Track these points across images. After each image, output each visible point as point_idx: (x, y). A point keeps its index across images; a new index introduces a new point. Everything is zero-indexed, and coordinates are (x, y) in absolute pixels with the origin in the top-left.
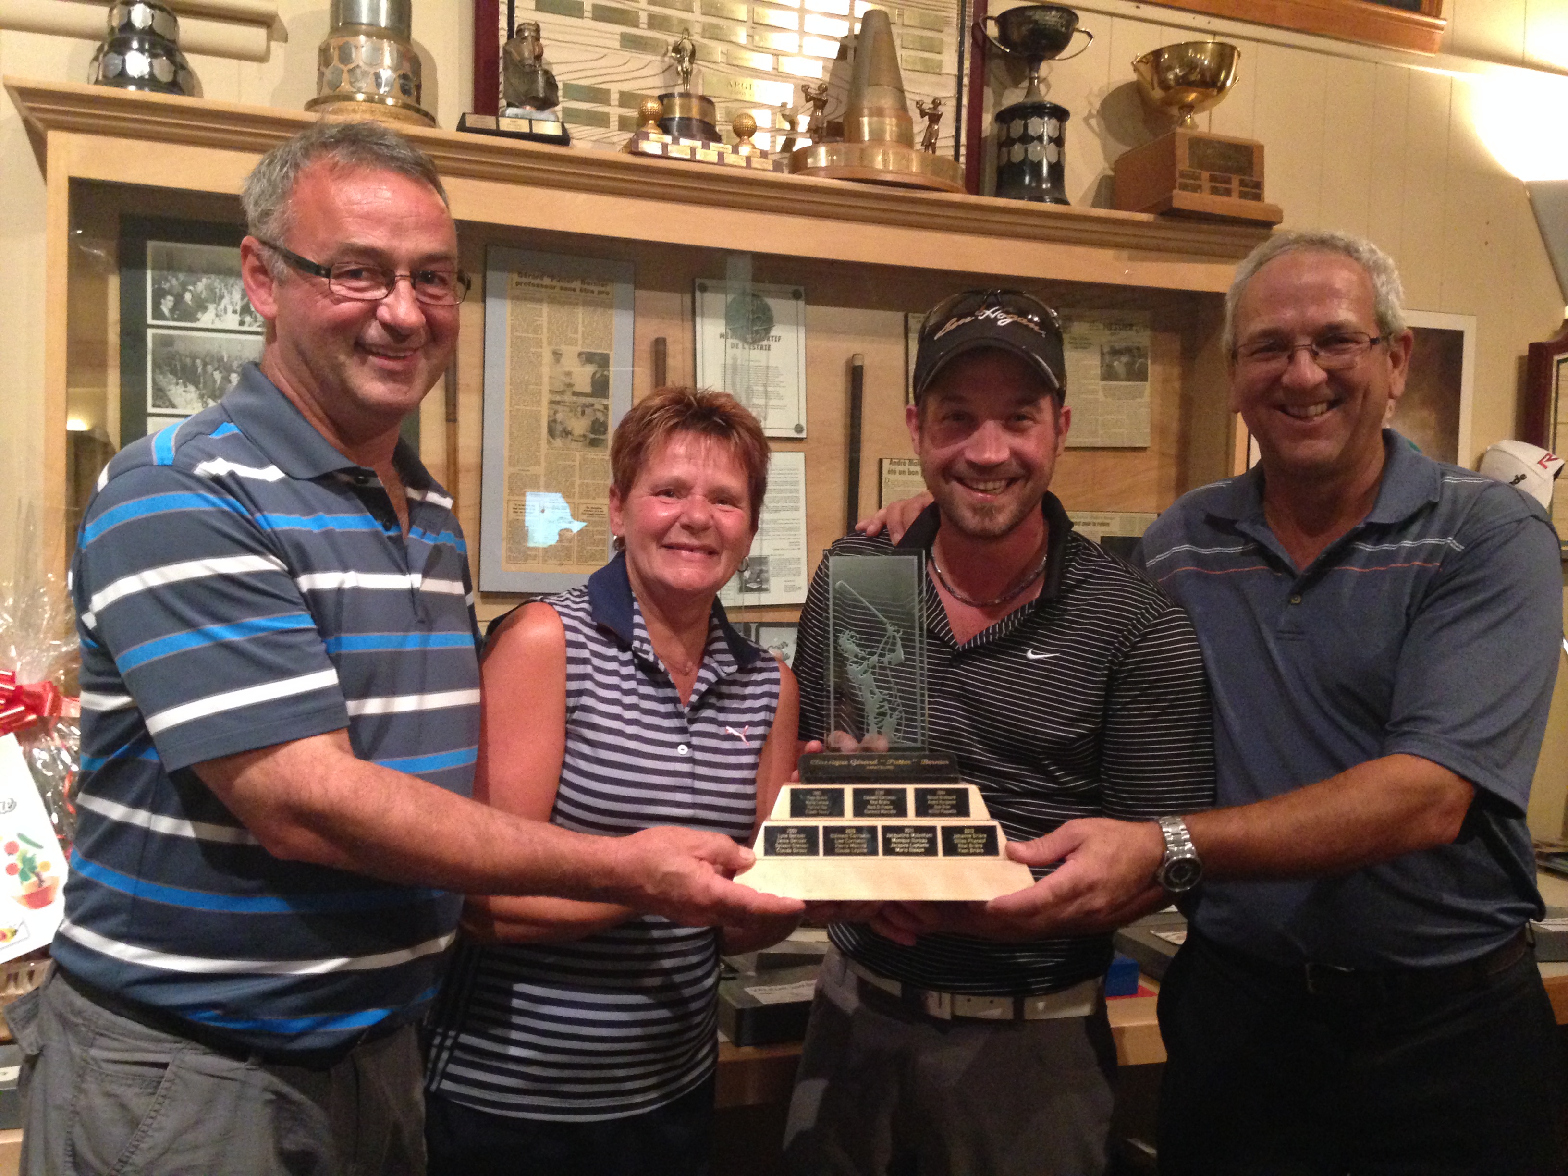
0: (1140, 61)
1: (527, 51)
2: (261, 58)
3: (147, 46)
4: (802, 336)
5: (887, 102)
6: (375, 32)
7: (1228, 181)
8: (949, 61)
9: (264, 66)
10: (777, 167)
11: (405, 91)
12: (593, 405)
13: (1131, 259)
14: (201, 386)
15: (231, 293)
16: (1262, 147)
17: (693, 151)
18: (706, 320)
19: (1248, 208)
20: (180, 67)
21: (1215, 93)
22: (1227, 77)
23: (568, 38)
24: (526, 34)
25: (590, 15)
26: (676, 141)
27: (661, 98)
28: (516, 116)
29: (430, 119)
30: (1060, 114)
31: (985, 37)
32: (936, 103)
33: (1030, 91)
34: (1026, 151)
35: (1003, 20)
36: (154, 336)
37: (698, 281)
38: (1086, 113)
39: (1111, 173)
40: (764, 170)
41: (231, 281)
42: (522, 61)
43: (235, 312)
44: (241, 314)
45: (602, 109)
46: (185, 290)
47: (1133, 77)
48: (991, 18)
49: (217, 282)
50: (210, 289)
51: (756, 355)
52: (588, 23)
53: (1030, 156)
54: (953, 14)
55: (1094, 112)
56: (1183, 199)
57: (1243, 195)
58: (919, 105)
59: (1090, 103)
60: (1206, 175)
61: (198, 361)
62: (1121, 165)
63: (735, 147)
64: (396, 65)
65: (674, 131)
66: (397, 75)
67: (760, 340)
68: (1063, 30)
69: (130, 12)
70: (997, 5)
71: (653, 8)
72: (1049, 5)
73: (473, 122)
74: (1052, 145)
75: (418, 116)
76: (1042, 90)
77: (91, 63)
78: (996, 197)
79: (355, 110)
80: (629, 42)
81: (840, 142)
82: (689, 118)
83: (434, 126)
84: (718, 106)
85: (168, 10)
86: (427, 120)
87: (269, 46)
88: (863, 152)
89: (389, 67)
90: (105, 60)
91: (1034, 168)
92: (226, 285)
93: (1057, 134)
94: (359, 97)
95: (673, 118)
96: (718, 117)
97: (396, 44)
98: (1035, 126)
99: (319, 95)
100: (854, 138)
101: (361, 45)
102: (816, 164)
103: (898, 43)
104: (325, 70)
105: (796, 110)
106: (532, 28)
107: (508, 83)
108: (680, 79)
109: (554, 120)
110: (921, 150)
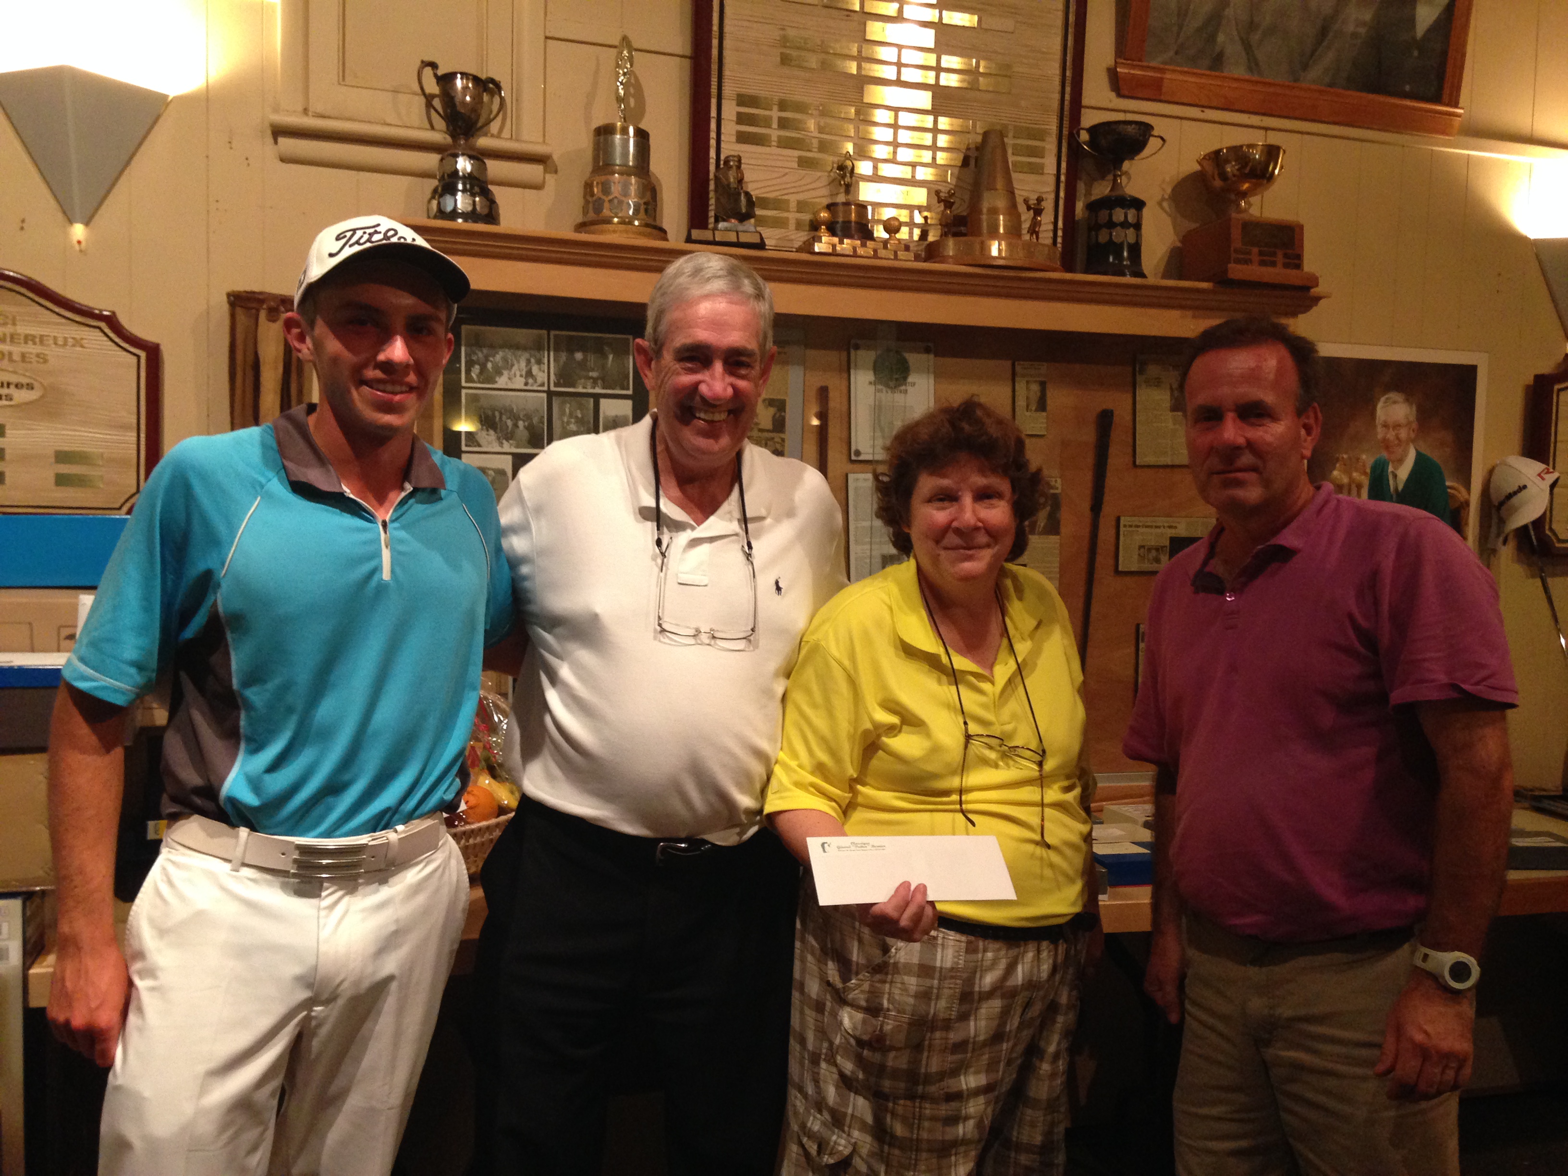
0: (1203, 158)
1: (732, 177)
2: (538, 187)
3: (468, 186)
4: (932, 381)
5: (1001, 203)
6: (626, 172)
7: (1274, 254)
8: (1049, 163)
9: (541, 192)
10: (917, 258)
11: (646, 211)
12: (773, 438)
13: (1194, 317)
14: (498, 430)
15: (518, 362)
16: (1301, 227)
17: (855, 249)
18: (858, 371)
19: (1290, 276)
20: (491, 202)
21: (1265, 181)
22: (1274, 168)
23: (760, 162)
24: (732, 163)
25: (775, 144)
26: (841, 242)
27: (830, 207)
28: (727, 230)
29: (662, 233)
30: (1138, 204)
31: (1079, 145)
32: (1040, 200)
33: (1115, 185)
34: (1111, 234)
35: (1093, 130)
36: (466, 394)
37: (853, 341)
38: (1160, 197)
39: (1179, 244)
40: (907, 261)
41: (519, 353)
42: (729, 185)
43: (521, 376)
44: (526, 377)
45: (785, 215)
46: (487, 360)
47: (1197, 168)
48: (1083, 129)
49: (509, 354)
50: (505, 360)
51: (898, 397)
52: (775, 150)
53: (1114, 239)
54: (1054, 127)
55: (1166, 197)
56: (1237, 271)
57: (1286, 266)
58: (1026, 201)
59: (1164, 190)
60: (1255, 250)
61: (497, 414)
62: (1187, 238)
63: (885, 243)
64: (641, 193)
65: (839, 233)
66: (642, 202)
67: (900, 385)
68: (1141, 138)
69: (456, 162)
70: (1089, 119)
71: (823, 136)
72: (1130, 117)
73: (696, 234)
74: (1132, 229)
75: (655, 232)
76: (1123, 185)
77: (429, 201)
78: (1086, 271)
79: (614, 232)
80: (804, 163)
81: (964, 235)
82: (850, 222)
83: (666, 240)
84: (870, 208)
85: (478, 156)
86: (663, 235)
87: (544, 178)
88: (982, 243)
89: (636, 196)
90: (441, 200)
91: (1117, 249)
92: (516, 357)
93: (1135, 221)
94: (616, 220)
95: (837, 222)
96: (870, 217)
97: (639, 177)
98: (1119, 215)
99: (586, 220)
100: (976, 231)
101: (616, 181)
102: (946, 254)
103: (1010, 151)
104: (590, 199)
105: (928, 208)
106: (736, 159)
107: (717, 200)
108: (842, 190)
109: (752, 229)
110: (1027, 237)
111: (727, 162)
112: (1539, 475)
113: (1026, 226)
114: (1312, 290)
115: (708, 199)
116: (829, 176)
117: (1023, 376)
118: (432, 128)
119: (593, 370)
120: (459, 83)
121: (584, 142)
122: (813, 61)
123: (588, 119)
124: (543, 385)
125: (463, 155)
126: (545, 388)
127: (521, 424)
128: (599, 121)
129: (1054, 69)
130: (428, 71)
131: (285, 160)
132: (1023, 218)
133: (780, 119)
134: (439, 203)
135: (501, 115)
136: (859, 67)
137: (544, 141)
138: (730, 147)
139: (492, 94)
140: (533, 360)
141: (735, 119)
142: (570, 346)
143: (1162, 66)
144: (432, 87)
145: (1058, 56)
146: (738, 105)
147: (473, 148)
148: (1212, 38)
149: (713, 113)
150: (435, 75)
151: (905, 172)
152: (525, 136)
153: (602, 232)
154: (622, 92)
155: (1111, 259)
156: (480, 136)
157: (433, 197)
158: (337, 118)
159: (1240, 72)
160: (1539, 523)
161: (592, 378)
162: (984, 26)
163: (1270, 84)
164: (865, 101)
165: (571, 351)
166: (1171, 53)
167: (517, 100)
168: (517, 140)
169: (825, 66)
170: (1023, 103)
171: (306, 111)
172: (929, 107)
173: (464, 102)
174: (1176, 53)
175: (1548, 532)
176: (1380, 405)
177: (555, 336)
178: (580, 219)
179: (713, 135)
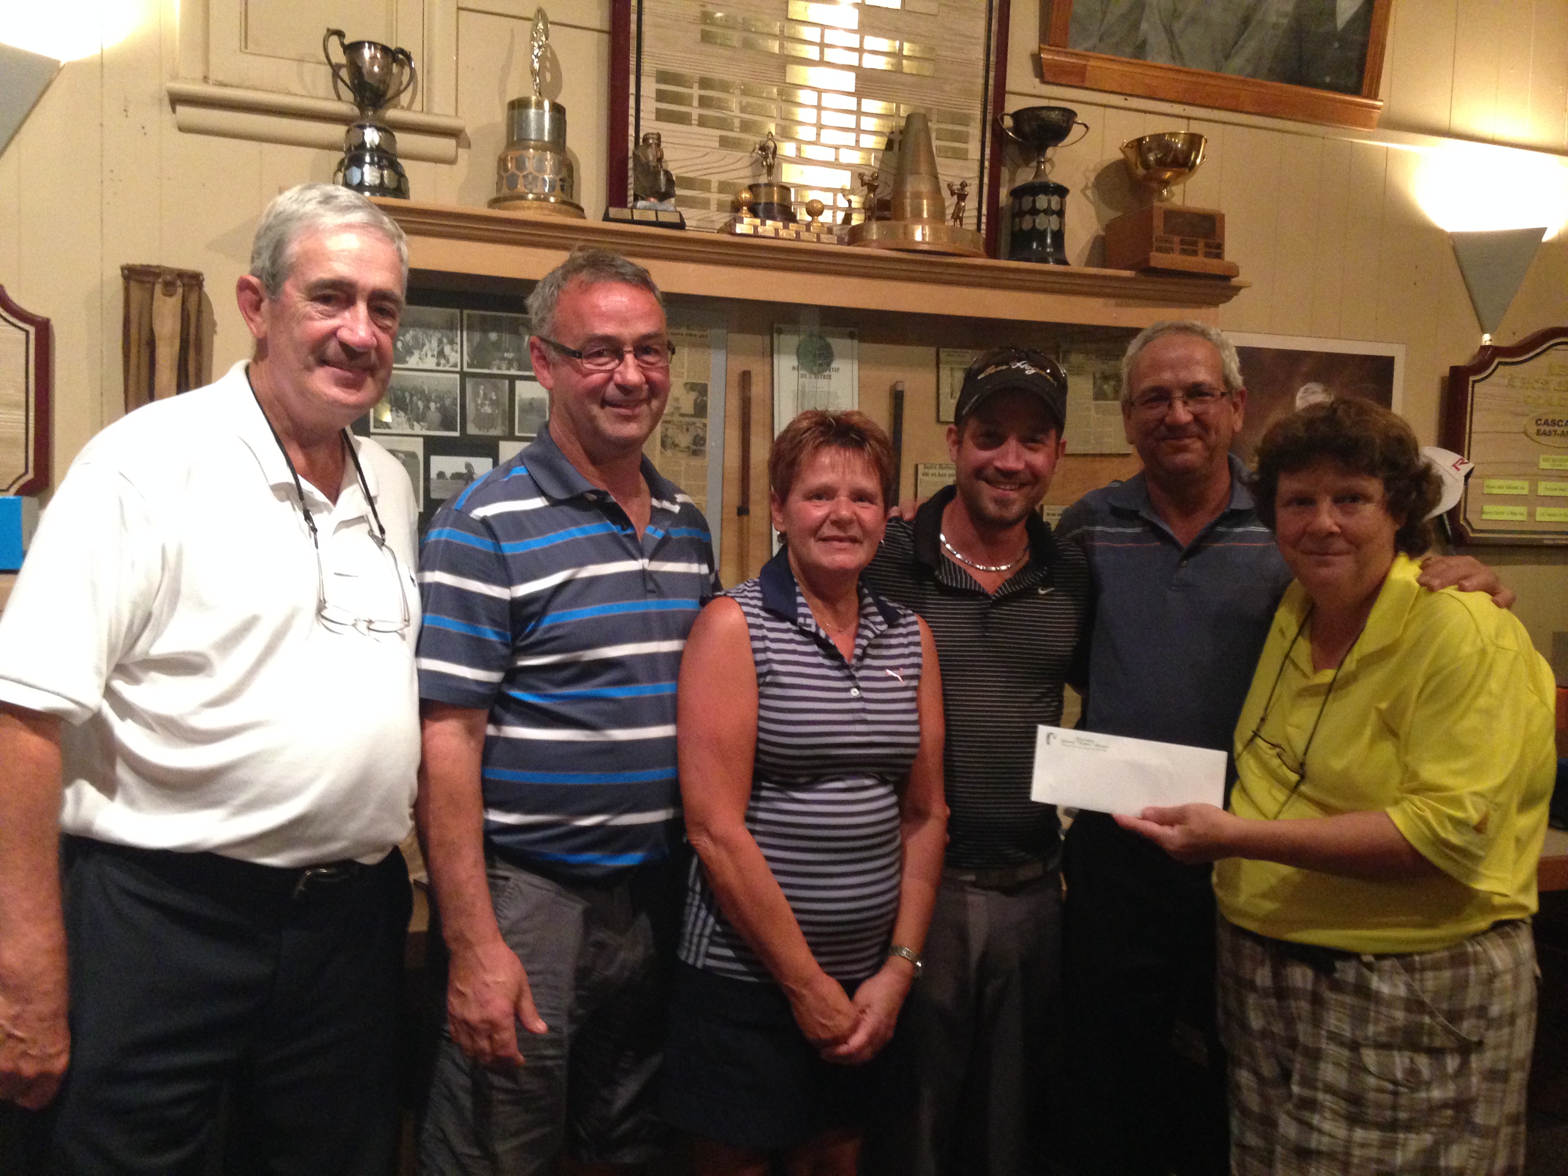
0: (1127, 146)
1: (651, 155)
2: (451, 161)
3: (376, 159)
4: (856, 367)
5: (925, 187)
6: (542, 147)
7: (1195, 243)
8: (973, 148)
9: (455, 167)
10: (840, 241)
11: (562, 188)
12: (694, 423)
13: (1117, 305)
14: (409, 412)
15: (430, 342)
16: (1223, 216)
17: (777, 230)
18: (782, 356)
19: (1212, 265)
20: (400, 175)
21: (1187, 171)
22: (1196, 157)
23: (680, 141)
24: (651, 141)
25: (696, 123)
26: (763, 223)
27: (751, 188)
28: (645, 209)
29: (579, 211)
30: (1061, 191)
31: (1003, 130)
32: (963, 185)
33: (1038, 173)
34: (1034, 221)
35: (1016, 116)
37: (775, 326)
38: (1083, 186)
39: (1102, 233)
40: (830, 244)
41: (431, 332)
42: (648, 163)
43: (433, 356)
44: (438, 358)
45: (707, 195)
46: (397, 340)
47: (1121, 156)
48: (1008, 115)
49: (420, 333)
50: (415, 338)
51: (822, 383)
52: (695, 129)
53: (1038, 226)
54: (977, 113)
55: (1090, 185)
56: (1158, 260)
57: (1207, 255)
58: (950, 186)
59: (1087, 178)
60: (1176, 239)
61: (407, 394)
62: (1110, 227)
63: (808, 226)
64: (557, 170)
65: (761, 214)
66: (558, 178)
67: (824, 371)
68: (1064, 125)
69: (363, 134)
70: (1013, 105)
71: (744, 115)
72: (1053, 104)
73: (614, 212)
74: (1055, 216)
75: (572, 210)
76: (1047, 172)
77: (335, 174)
78: (1011, 257)
79: (529, 208)
80: (724, 142)
81: (888, 219)
82: (772, 204)
83: (584, 217)
84: (792, 190)
85: (387, 129)
86: (579, 212)
87: (457, 152)
88: (906, 227)
89: (552, 172)
90: (347, 172)
91: (1041, 236)
92: (427, 336)
93: (1058, 208)
94: (530, 196)
95: (760, 204)
96: (793, 199)
97: (555, 153)
98: (1042, 201)
99: (501, 195)
100: (899, 215)
101: (531, 156)
102: (869, 238)
103: (933, 136)
104: (504, 174)
105: (852, 191)
106: (655, 137)
107: (636, 178)
108: (765, 171)
109: (672, 208)
110: (951, 223)
111: (645, 139)
112: (1454, 466)
113: (950, 211)
114: (1233, 280)
115: (626, 177)
116: (751, 157)
117: (947, 363)
118: (339, 98)
119: (508, 351)
120: (367, 53)
121: (499, 116)
122: (735, 38)
123: (502, 92)
124: (455, 365)
125: (370, 126)
126: (458, 369)
127: (433, 405)
128: (513, 94)
129: (978, 53)
130: (334, 40)
131: (182, 129)
132: (947, 204)
133: (701, 98)
134: (345, 176)
135: (410, 89)
136: (781, 47)
137: (457, 114)
138: (649, 125)
139: (401, 64)
140: (445, 340)
141: (654, 96)
142: (485, 326)
143: (1086, 53)
144: (339, 56)
145: (982, 40)
146: (658, 82)
147: (382, 120)
148: (1135, 26)
149: (632, 89)
150: (342, 44)
151: (829, 155)
152: (436, 110)
153: (515, 208)
154: (536, 66)
155: (1035, 246)
156: (388, 108)
157: (339, 170)
158: (238, 87)
159: (1163, 61)
160: (1453, 513)
161: (505, 359)
162: (907, 8)
163: (1193, 74)
164: (788, 81)
165: (485, 331)
166: (1094, 40)
167: (428, 72)
168: (429, 113)
169: (748, 44)
170: (947, 88)
171: (206, 79)
172: (853, 90)
173: (371, 72)
174: (1101, 39)
175: (1462, 522)
176: (1300, 394)
177: (469, 316)
178: (494, 195)
179: (632, 112)
